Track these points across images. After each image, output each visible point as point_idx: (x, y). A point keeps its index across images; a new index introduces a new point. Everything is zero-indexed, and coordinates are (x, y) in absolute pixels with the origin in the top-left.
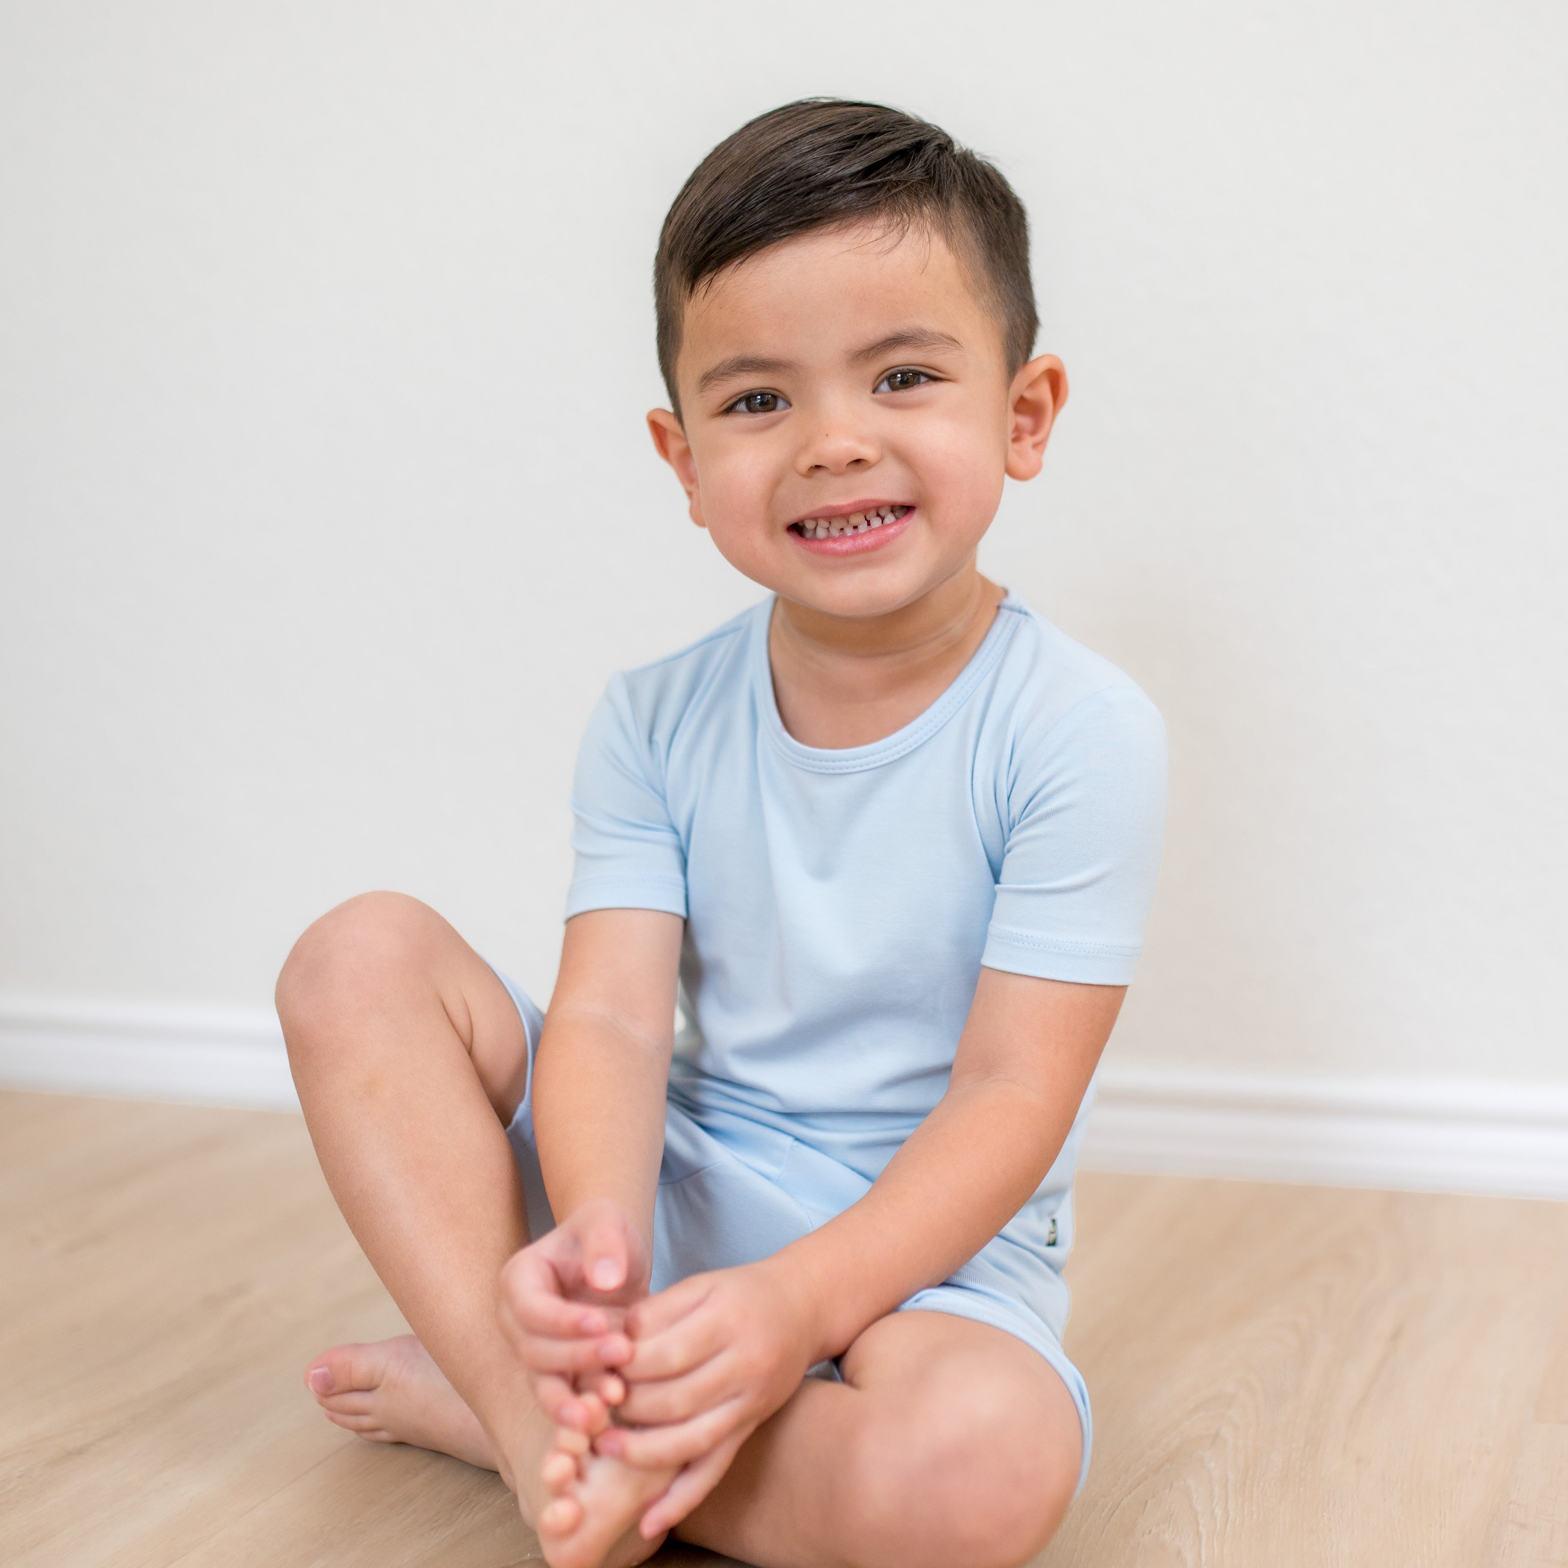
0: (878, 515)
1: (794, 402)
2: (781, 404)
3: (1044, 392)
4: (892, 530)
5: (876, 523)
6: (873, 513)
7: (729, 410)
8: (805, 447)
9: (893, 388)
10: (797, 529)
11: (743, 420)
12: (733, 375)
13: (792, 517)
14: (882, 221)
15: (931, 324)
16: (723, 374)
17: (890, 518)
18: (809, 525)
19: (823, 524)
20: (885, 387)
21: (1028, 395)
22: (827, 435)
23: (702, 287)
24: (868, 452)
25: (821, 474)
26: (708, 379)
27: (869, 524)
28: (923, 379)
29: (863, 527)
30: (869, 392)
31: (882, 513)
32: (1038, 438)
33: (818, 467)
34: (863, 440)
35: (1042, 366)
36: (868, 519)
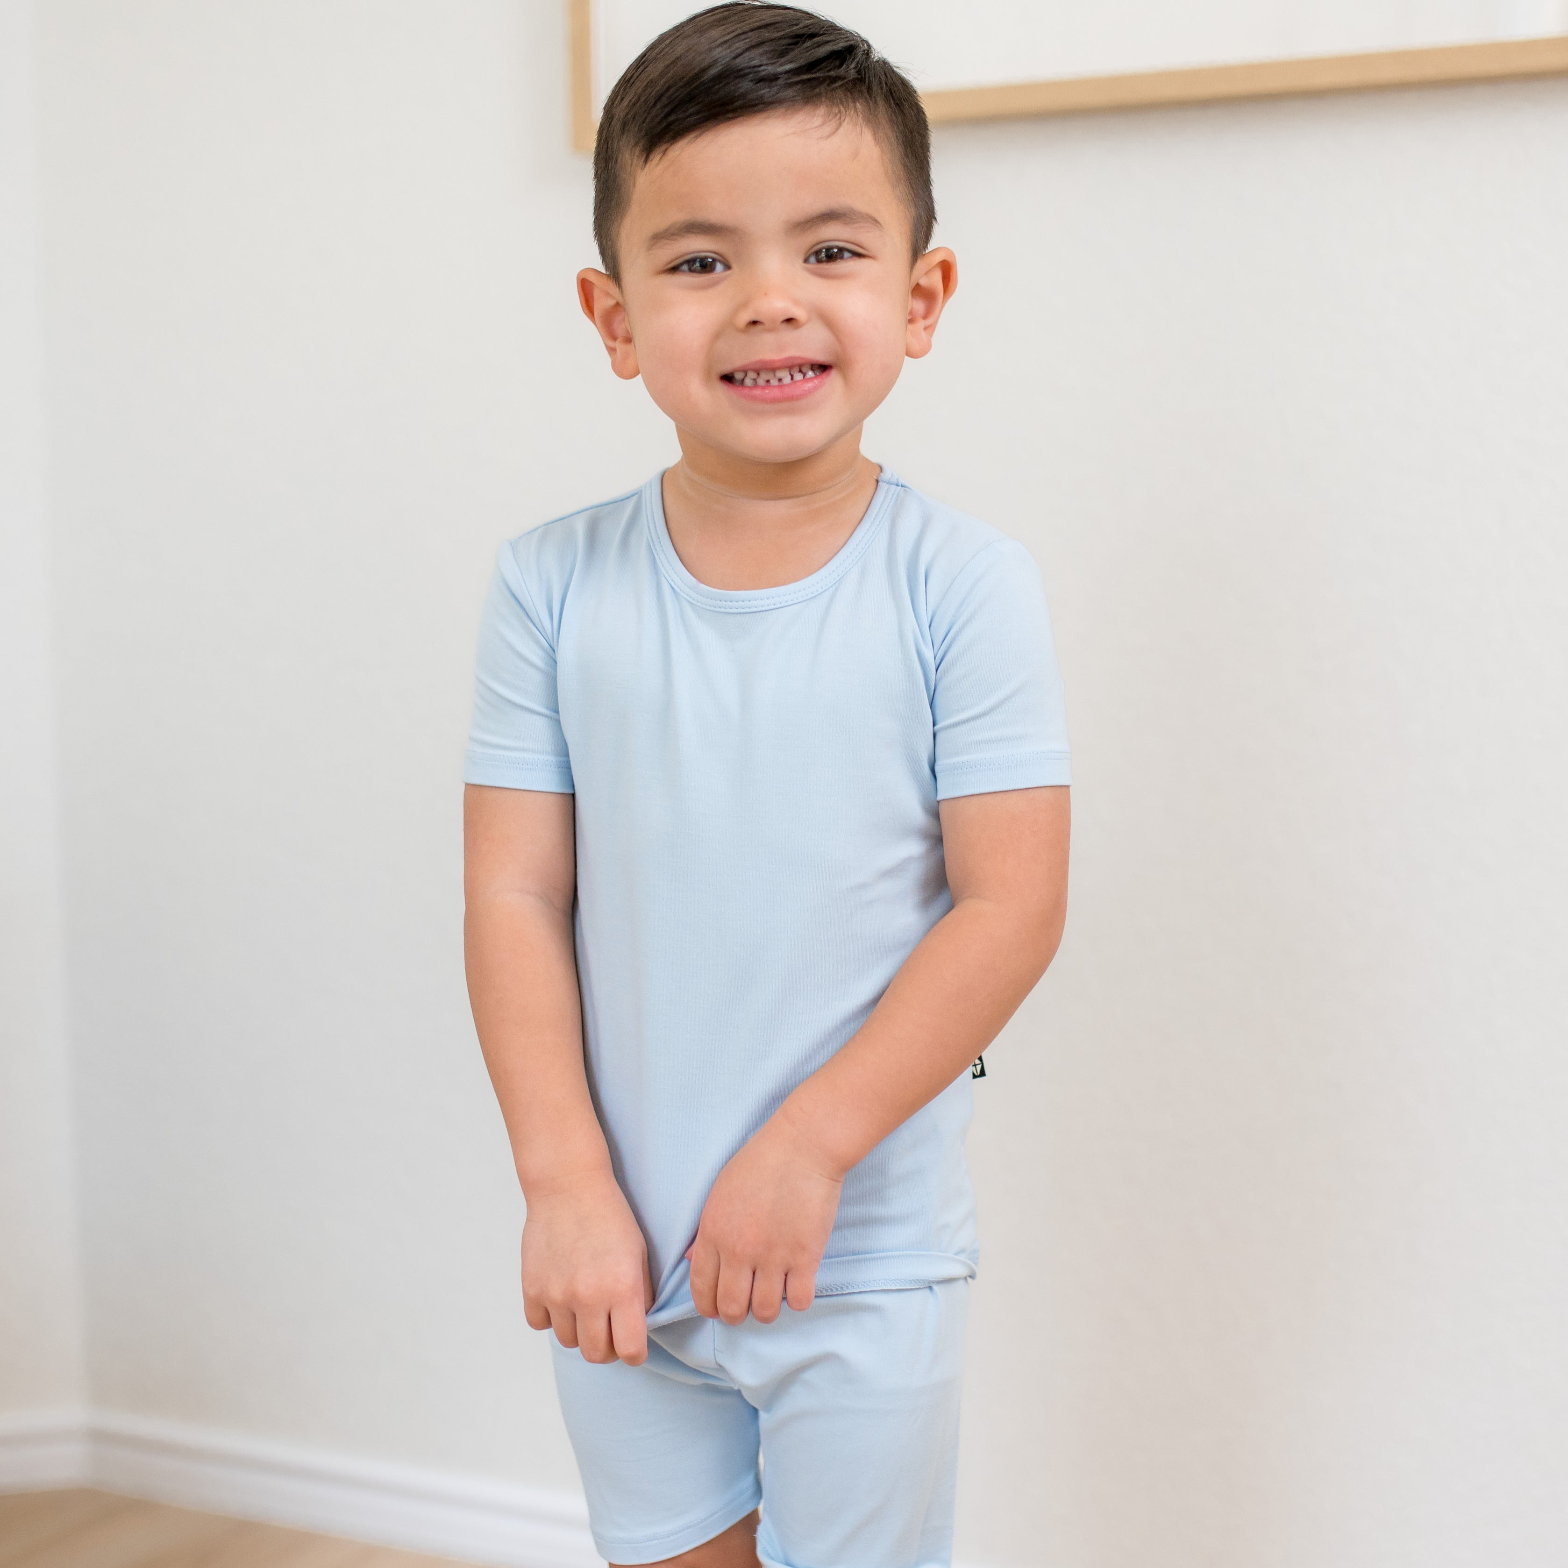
0: (800, 371)
1: (734, 265)
2: (719, 267)
3: (935, 280)
4: (810, 385)
5: (798, 377)
6: (797, 369)
7: (674, 269)
8: (744, 305)
9: (819, 261)
10: (728, 378)
11: (685, 279)
12: (683, 236)
13: (726, 368)
14: (822, 110)
15: (860, 205)
16: (673, 234)
17: (810, 374)
18: (739, 376)
19: (751, 375)
20: (813, 259)
21: (923, 282)
22: (766, 294)
23: (656, 157)
24: (799, 313)
25: (758, 328)
26: (659, 238)
27: (792, 378)
28: (846, 255)
29: (787, 380)
30: (801, 261)
31: (804, 370)
32: (929, 322)
33: (755, 323)
34: (796, 302)
35: (938, 258)
36: (792, 373)
